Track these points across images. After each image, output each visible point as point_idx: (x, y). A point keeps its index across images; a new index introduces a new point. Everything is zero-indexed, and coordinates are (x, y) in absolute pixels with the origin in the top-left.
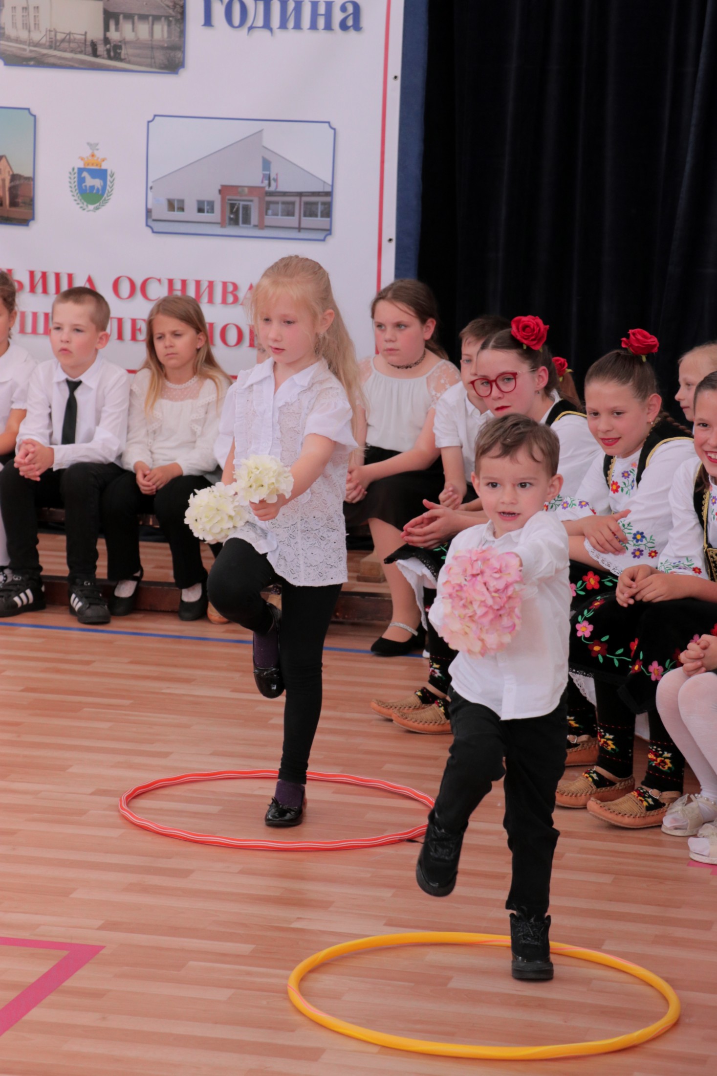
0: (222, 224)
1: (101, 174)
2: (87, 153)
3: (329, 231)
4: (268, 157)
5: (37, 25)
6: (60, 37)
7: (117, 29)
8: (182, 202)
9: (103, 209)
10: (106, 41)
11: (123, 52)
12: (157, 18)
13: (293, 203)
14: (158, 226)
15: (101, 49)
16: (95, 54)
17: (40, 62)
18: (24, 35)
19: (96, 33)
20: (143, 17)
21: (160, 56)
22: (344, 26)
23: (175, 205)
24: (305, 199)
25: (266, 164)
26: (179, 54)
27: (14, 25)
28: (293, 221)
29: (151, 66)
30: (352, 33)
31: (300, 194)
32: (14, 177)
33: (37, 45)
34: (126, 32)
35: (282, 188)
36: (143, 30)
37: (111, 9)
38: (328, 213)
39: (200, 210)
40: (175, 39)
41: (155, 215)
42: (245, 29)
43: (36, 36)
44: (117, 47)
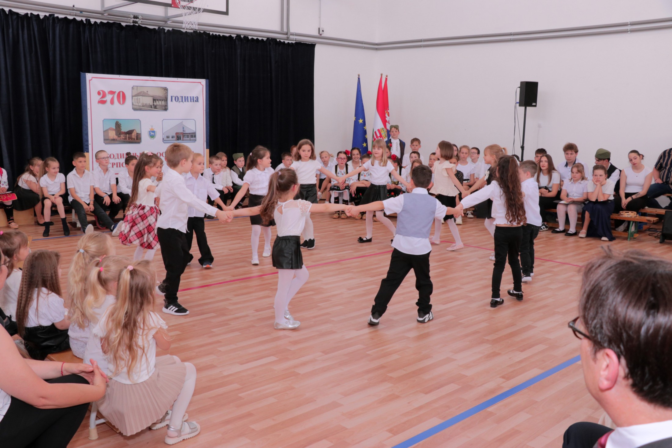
0: (176, 140)
1: (154, 132)
2: (151, 128)
3: (195, 140)
4: (184, 127)
5: (140, 102)
6: (144, 104)
7: (156, 102)
8: (169, 136)
9: (155, 139)
10: (154, 105)
11: (157, 107)
12: (162, 100)
13: (188, 135)
14: (165, 142)
15: (153, 107)
16: (151, 107)
17: (141, 110)
18: (137, 104)
19: (151, 103)
20: (160, 100)
21: (163, 108)
22: (196, 101)
23: (168, 137)
24: (191, 134)
25: (183, 128)
26: (167, 107)
27: (135, 102)
28: (189, 139)
29: (162, 109)
30: (197, 102)
31: (190, 133)
32: (137, 134)
33: (140, 106)
34: (157, 103)
35: (186, 132)
36: (160, 102)
37: (154, 99)
38: (195, 137)
39: (172, 138)
40: (166, 104)
41: (164, 139)
42: (178, 102)
43: (140, 104)
44: (156, 106)
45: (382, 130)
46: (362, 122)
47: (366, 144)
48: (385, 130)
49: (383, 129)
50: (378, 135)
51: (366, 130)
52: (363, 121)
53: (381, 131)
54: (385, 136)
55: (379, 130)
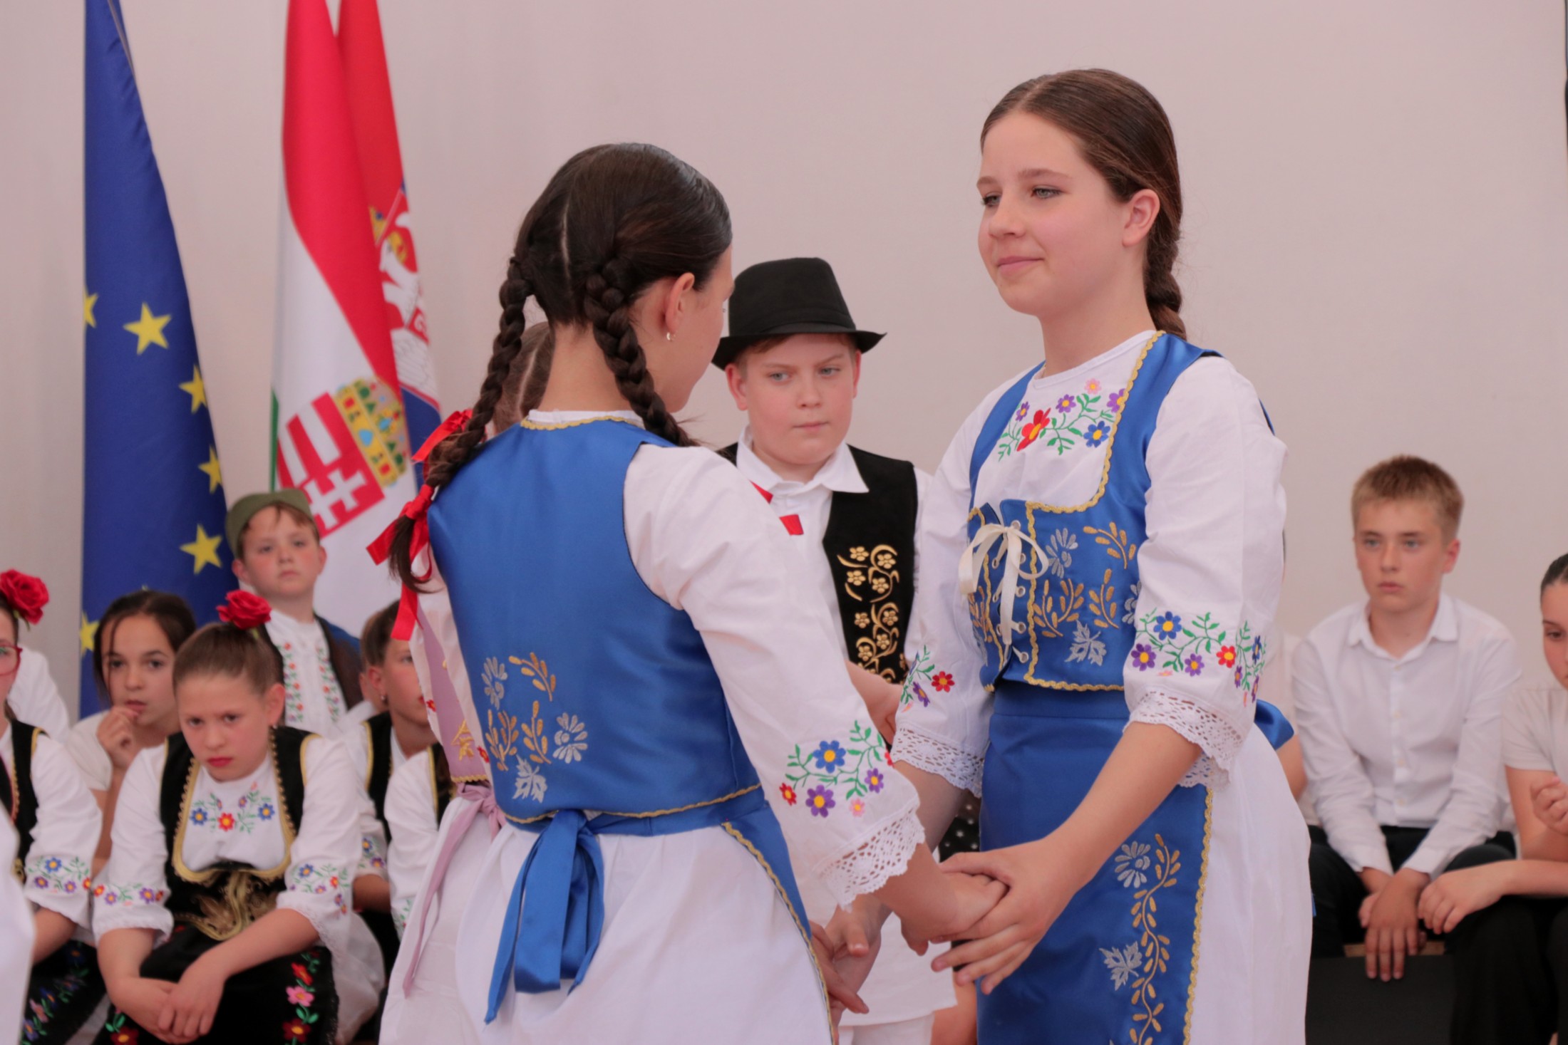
45: (360, 405)
46: (161, 341)
47: (216, 541)
48: (388, 403)
49: (364, 392)
50: (327, 450)
51: (204, 411)
52: (166, 331)
53: (345, 413)
54: (389, 459)
55: (324, 406)
